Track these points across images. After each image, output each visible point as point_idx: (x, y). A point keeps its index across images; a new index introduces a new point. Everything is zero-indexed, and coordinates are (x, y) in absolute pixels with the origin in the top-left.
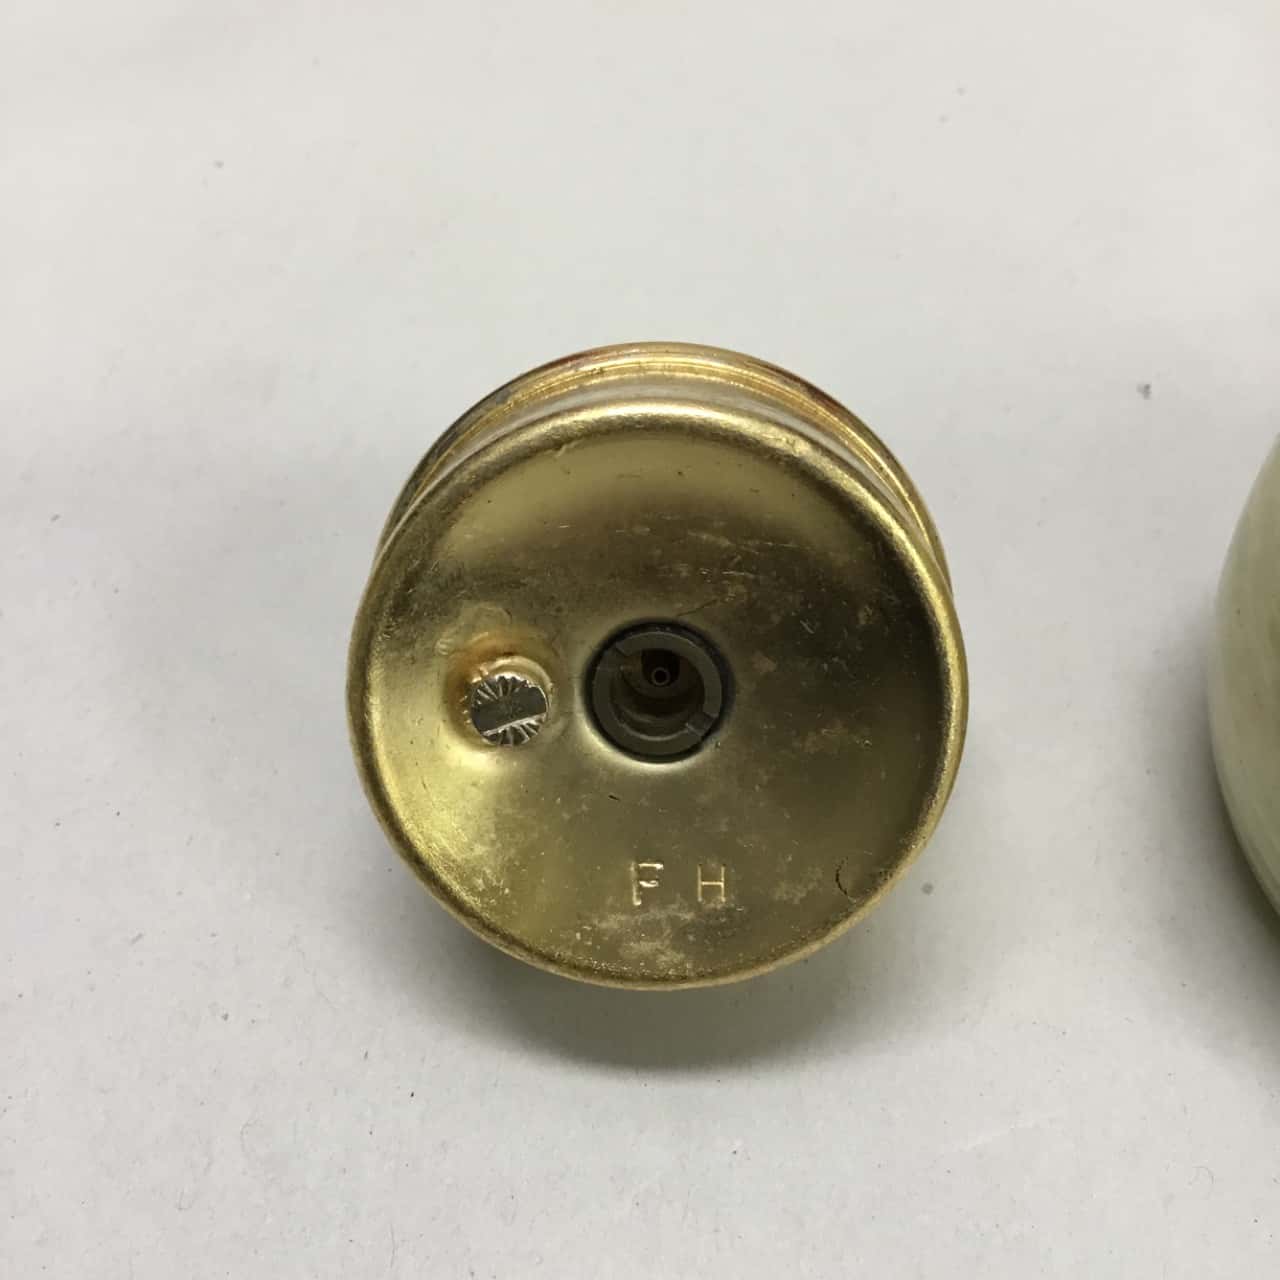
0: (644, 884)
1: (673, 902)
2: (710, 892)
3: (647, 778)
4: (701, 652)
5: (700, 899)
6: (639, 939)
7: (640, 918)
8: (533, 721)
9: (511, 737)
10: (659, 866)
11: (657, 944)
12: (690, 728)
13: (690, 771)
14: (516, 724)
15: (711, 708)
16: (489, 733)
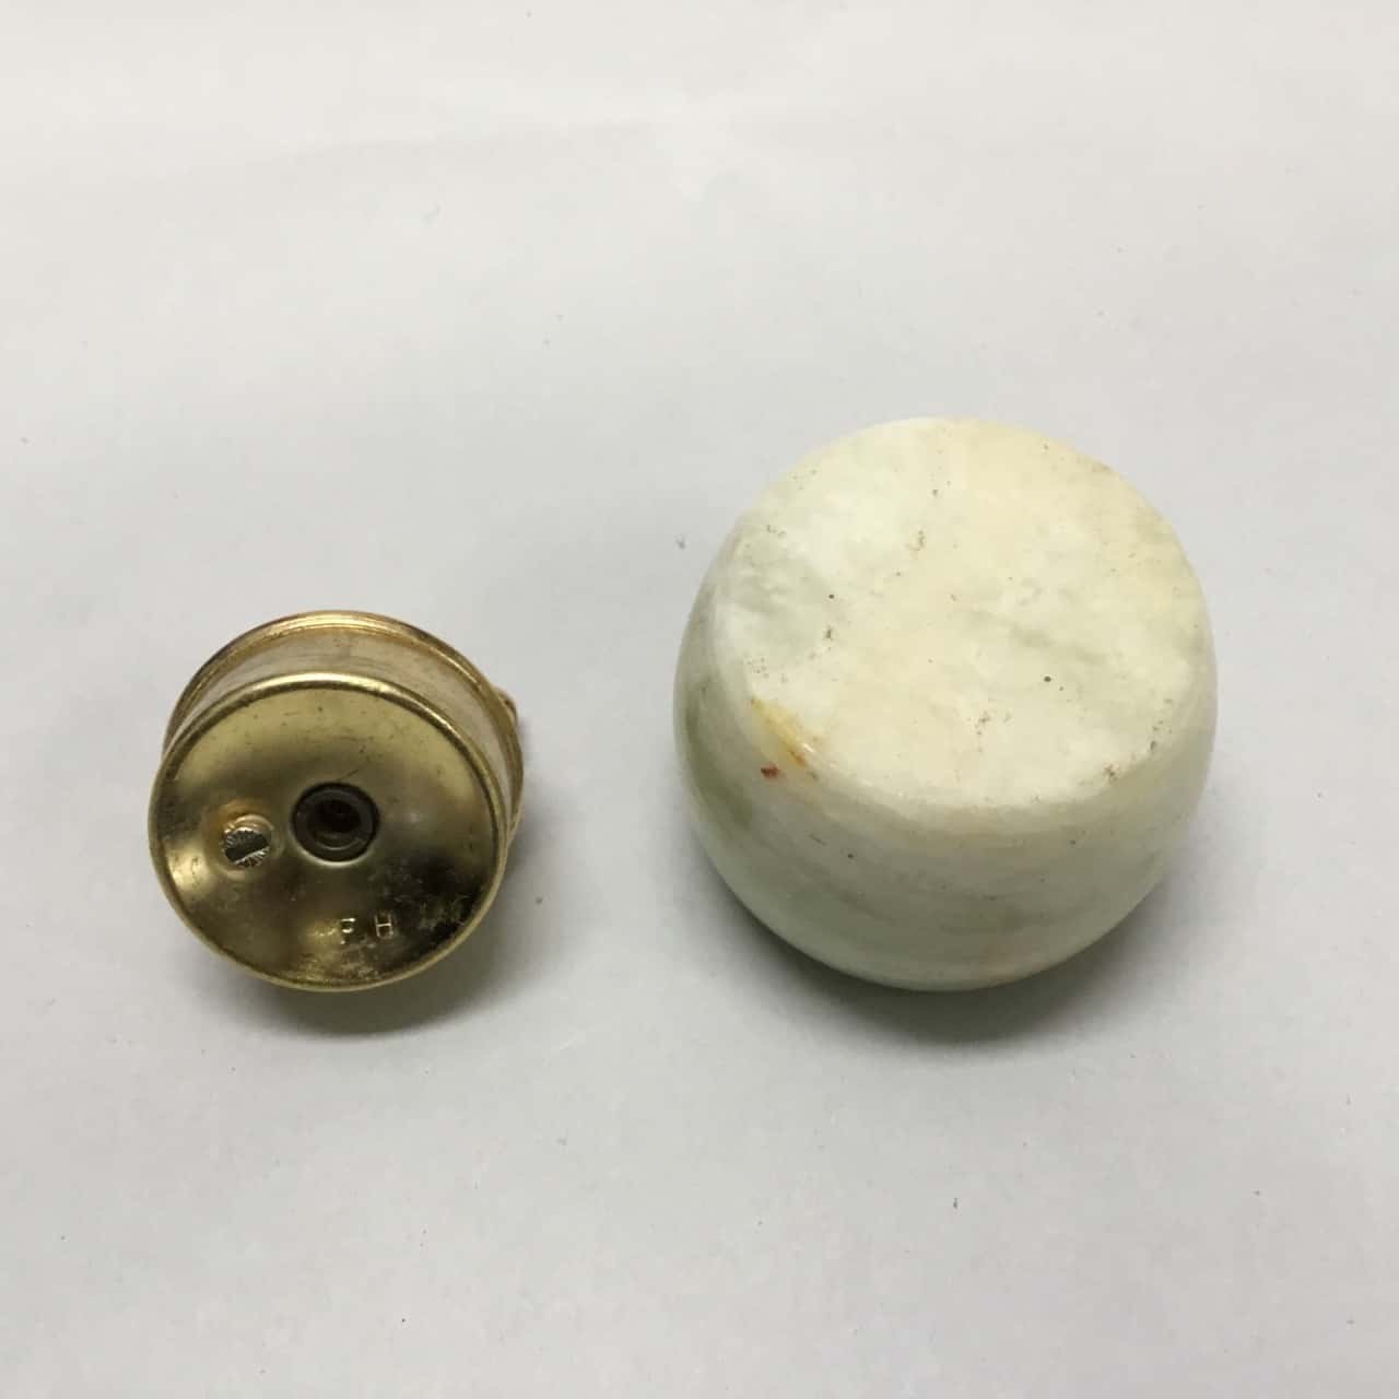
0: (346, 931)
1: (363, 938)
2: (384, 930)
3: (339, 870)
4: (355, 798)
5: (378, 935)
6: (345, 963)
7: (345, 951)
8: (262, 853)
9: (250, 862)
10: (352, 920)
11: (357, 964)
12: (357, 840)
13: (363, 863)
14: (252, 855)
15: (368, 827)
16: (238, 862)
